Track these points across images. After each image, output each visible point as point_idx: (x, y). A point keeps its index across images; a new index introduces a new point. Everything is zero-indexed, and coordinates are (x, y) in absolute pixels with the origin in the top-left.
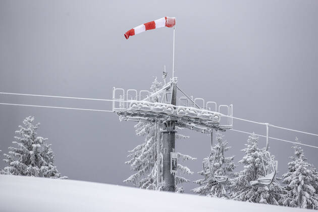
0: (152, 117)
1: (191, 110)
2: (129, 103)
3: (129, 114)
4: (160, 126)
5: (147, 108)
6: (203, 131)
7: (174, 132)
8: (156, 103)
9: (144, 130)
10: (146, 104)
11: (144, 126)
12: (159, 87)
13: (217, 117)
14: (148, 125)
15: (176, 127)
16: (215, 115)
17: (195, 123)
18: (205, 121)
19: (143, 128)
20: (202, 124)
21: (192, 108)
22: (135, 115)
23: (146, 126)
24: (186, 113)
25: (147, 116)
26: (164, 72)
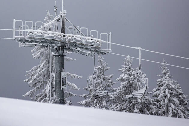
0: (45, 43)
1: (77, 37)
2: (27, 32)
3: (26, 41)
4: (52, 50)
5: (41, 36)
6: (87, 55)
7: (64, 56)
8: (49, 32)
9: (39, 54)
10: (40, 33)
11: (38, 51)
12: (51, 19)
13: (99, 43)
14: (42, 50)
15: (65, 51)
16: (97, 41)
17: (80, 48)
18: (89, 46)
19: (38, 52)
20: (86, 49)
21: (78, 36)
22: (31, 41)
23: (41, 50)
24: (73, 40)
25: (42, 42)
26: (55, 7)
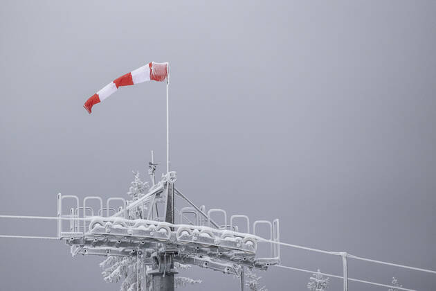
0: (131, 246)
1: (203, 230)
2: (88, 222)
3: (88, 243)
4: (147, 263)
5: (121, 231)
6: (226, 270)
7: (173, 274)
8: (138, 221)
9: (117, 270)
10: (119, 223)
11: (117, 263)
12: (143, 190)
13: (251, 243)
14: (125, 261)
15: (176, 264)
16: (248, 239)
17: (210, 255)
18: (229, 250)
19: (115, 268)
20: (223, 257)
21: (203, 228)
22: (99, 243)
23: (123, 262)
24: (194, 238)
25: (122, 244)
26: (151, 164)
